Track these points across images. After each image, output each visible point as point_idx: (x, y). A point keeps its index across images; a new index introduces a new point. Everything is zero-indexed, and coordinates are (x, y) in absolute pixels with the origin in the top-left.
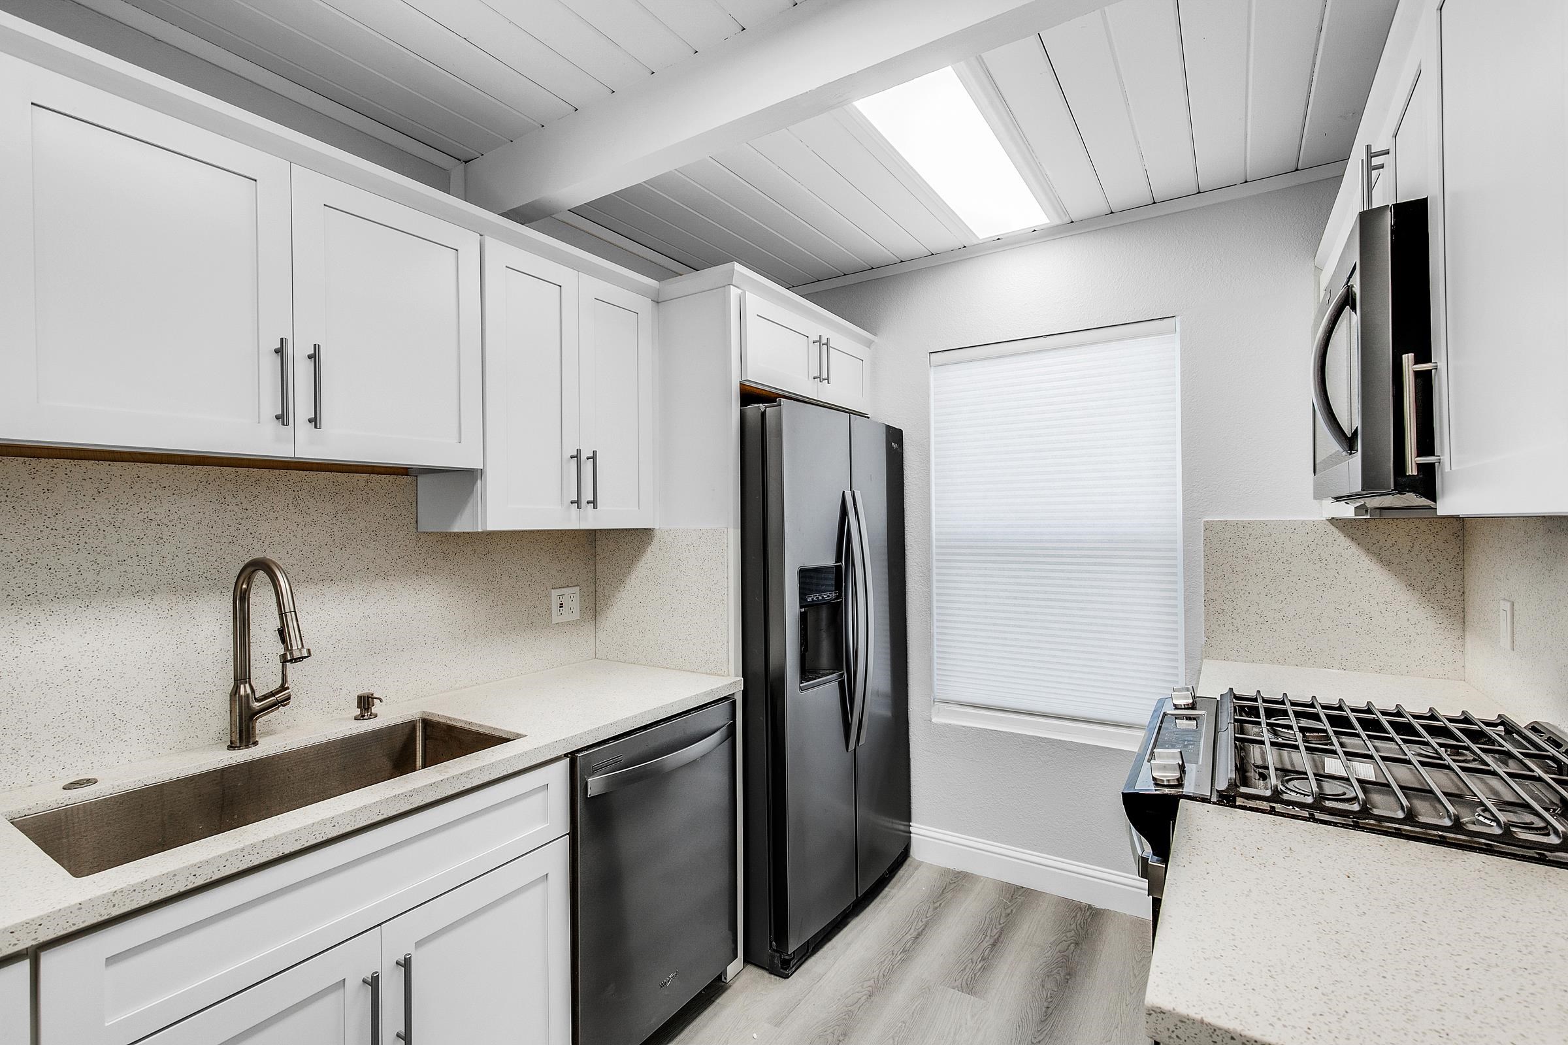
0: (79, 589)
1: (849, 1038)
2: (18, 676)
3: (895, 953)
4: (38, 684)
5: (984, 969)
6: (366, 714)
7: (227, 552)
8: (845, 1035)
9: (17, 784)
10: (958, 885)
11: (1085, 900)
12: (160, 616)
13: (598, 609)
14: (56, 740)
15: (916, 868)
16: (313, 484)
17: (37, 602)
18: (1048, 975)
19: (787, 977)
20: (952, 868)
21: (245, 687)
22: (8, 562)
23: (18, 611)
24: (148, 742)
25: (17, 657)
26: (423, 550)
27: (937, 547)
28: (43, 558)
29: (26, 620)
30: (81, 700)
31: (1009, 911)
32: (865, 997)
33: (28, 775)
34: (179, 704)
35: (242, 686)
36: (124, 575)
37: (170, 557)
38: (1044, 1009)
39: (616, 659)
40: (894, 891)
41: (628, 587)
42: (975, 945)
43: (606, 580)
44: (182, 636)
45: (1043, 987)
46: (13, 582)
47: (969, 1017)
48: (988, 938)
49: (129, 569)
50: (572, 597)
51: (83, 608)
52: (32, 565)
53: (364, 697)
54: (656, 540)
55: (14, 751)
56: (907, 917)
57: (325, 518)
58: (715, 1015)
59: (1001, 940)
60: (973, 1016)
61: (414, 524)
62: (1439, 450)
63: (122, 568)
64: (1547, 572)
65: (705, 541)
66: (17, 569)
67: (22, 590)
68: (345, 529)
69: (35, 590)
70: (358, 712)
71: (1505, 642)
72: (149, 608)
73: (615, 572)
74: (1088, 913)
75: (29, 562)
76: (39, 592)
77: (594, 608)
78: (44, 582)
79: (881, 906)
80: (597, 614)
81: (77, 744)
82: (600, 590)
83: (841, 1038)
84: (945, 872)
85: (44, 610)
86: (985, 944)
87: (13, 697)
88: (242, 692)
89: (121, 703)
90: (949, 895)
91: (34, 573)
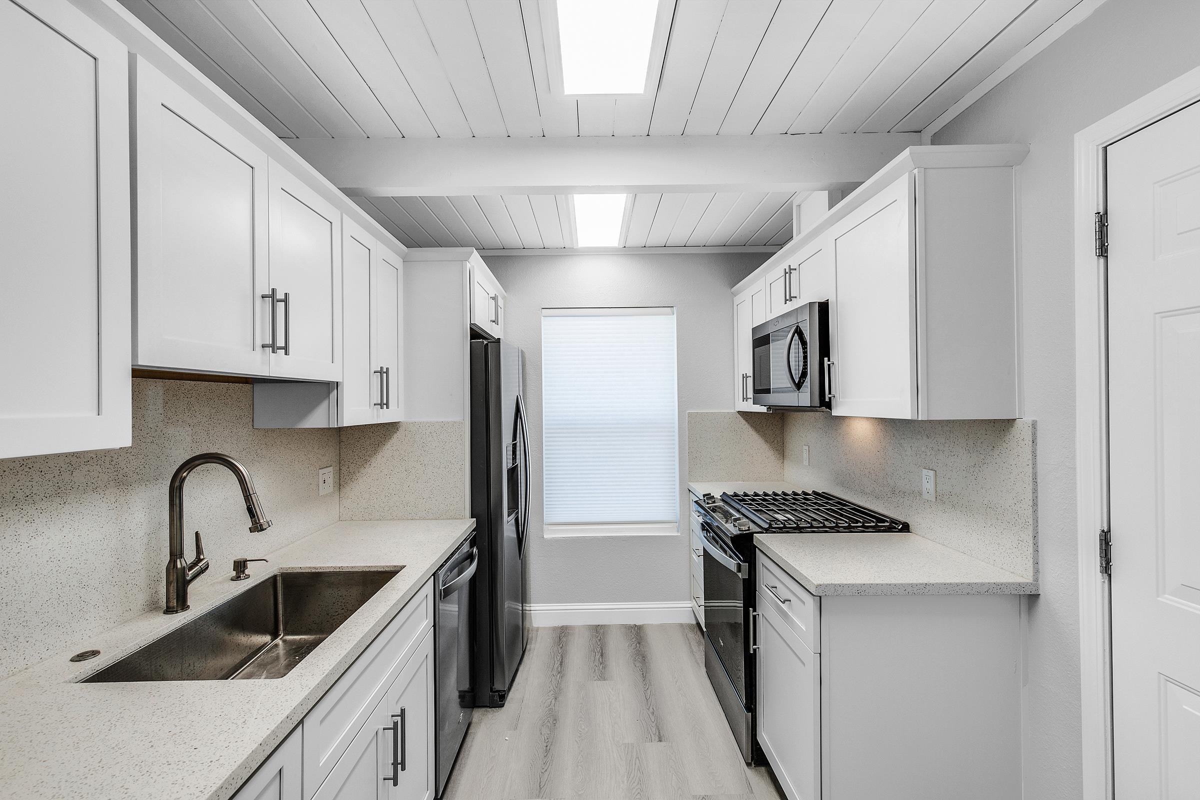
0: (60, 488)
1: (559, 721)
2: (19, 570)
3: (555, 675)
4: (32, 575)
5: (604, 668)
6: (242, 576)
7: (150, 450)
8: (555, 720)
9: (18, 668)
10: (565, 633)
11: (632, 623)
12: (110, 508)
13: (342, 483)
14: (43, 625)
15: (537, 631)
16: (198, 392)
17: (33, 502)
18: (635, 660)
19: (502, 706)
20: (557, 626)
21: (180, 561)
22: (14, 467)
23: (20, 511)
24: (101, 618)
25: (18, 553)
26: (256, 443)
27: (546, 429)
28: (37, 462)
29: (25, 518)
30: (60, 586)
31: (599, 638)
32: (554, 700)
33: (25, 659)
34: (120, 583)
35: (178, 560)
36: (88, 474)
37: (116, 456)
38: (642, 675)
39: (361, 519)
40: (533, 646)
41: (373, 465)
42: (593, 658)
43: (351, 461)
44: (122, 524)
45: (636, 666)
46: (17, 484)
47: (611, 690)
48: (597, 653)
49: (91, 469)
50: (329, 474)
51: (62, 505)
52: (30, 468)
53: (240, 562)
54: (401, 429)
55: (16, 639)
56: (549, 657)
57: (205, 419)
58: (474, 738)
59: (604, 652)
60: (612, 689)
61: (251, 423)
62: (834, 391)
63: (86, 468)
64: (825, 434)
65: (447, 430)
66: (20, 473)
67: (23, 492)
68: (215, 428)
69: (31, 491)
70: (234, 573)
71: (806, 463)
72: (103, 501)
73: (360, 454)
74: (636, 628)
75: (28, 466)
76: (34, 493)
77: (340, 484)
78: (37, 484)
79: (531, 655)
80: (341, 487)
81: (56, 626)
82: (344, 468)
83: (555, 722)
84: (555, 629)
85: (37, 509)
86: (597, 657)
87: (15, 590)
88: (179, 566)
89: (84, 587)
90: (564, 639)
91: (31, 476)
